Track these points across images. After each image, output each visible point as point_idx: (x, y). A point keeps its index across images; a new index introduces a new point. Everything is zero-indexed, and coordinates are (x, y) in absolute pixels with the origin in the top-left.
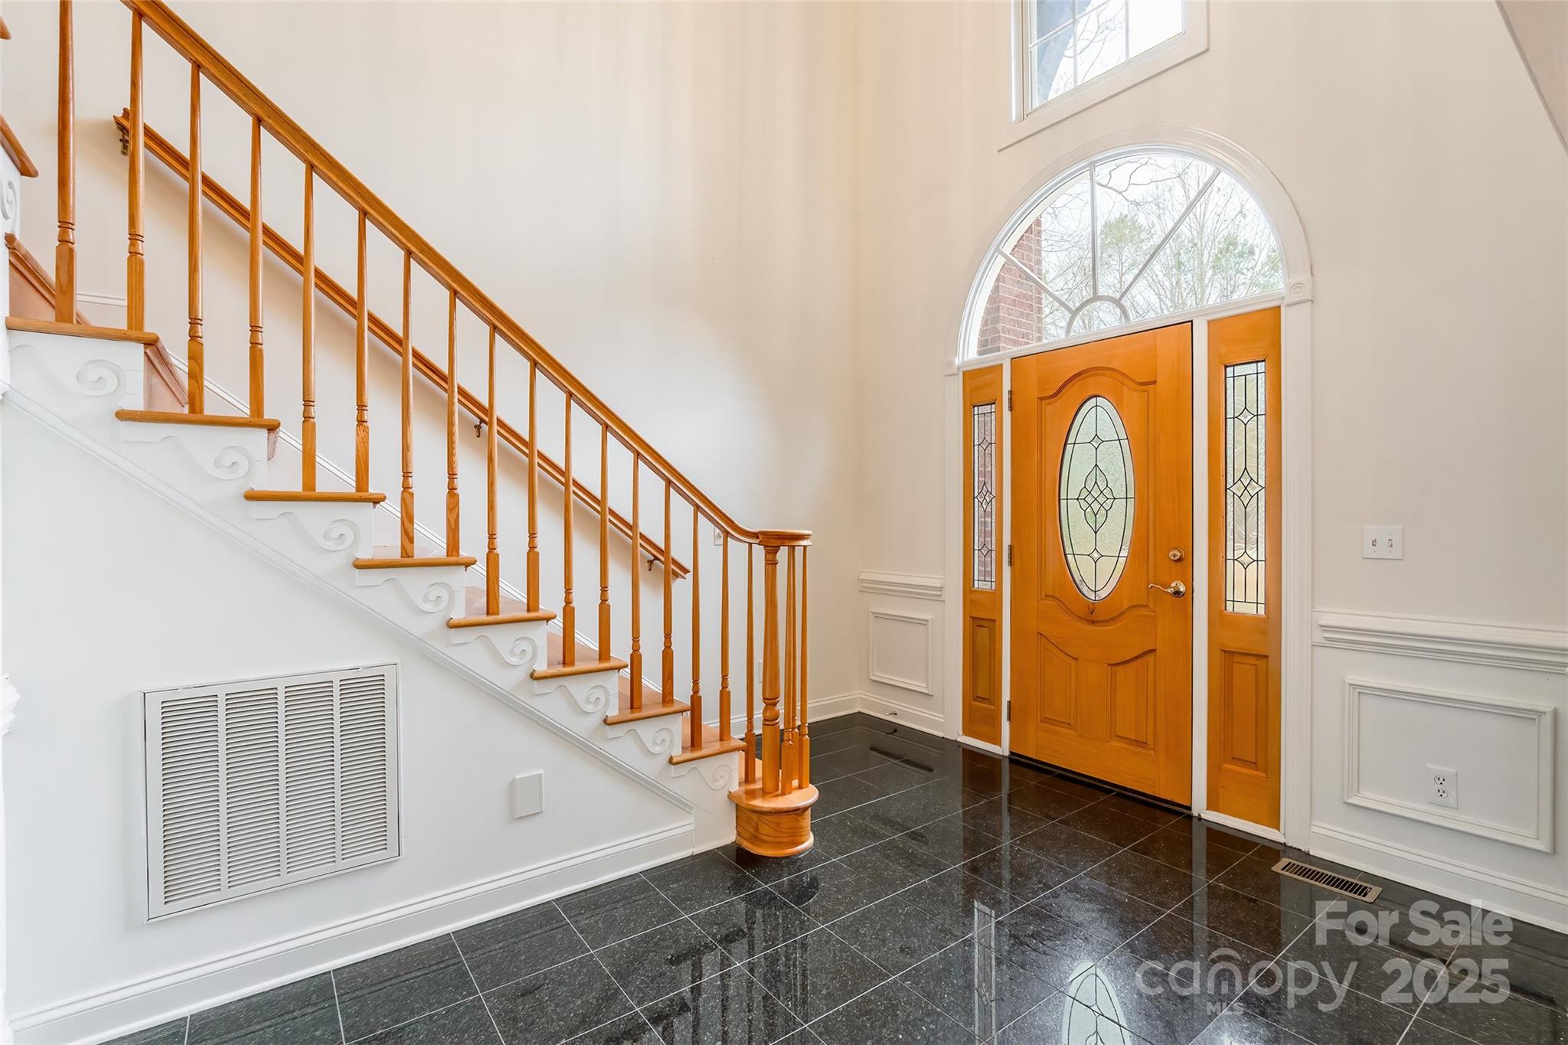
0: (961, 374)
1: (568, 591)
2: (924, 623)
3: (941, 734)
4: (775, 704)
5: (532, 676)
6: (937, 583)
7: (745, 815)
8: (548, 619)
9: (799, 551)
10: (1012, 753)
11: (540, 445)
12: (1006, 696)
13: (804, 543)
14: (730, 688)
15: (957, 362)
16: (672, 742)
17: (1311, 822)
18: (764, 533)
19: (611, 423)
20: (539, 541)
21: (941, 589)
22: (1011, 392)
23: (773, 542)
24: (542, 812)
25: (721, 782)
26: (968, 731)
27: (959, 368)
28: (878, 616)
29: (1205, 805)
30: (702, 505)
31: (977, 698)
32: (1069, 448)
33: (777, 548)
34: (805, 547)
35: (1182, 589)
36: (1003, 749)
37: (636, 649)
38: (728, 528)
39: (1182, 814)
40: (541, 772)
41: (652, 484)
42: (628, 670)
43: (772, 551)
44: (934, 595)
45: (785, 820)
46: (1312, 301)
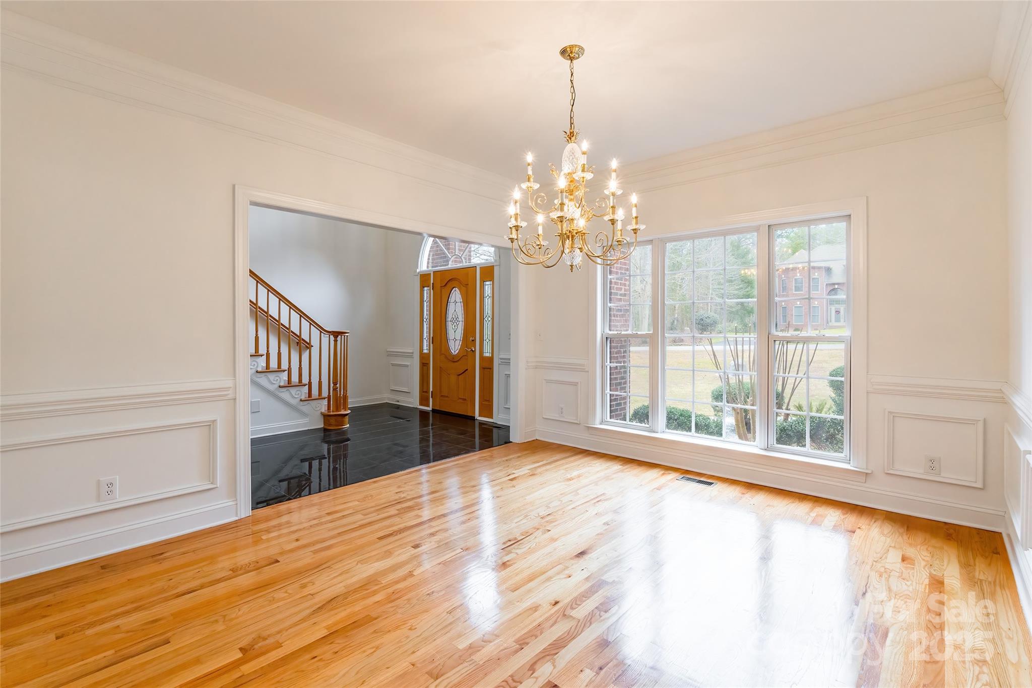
0: (419, 276)
1: (268, 348)
2: (407, 366)
3: (412, 406)
4: (337, 384)
5: (257, 372)
6: (411, 351)
7: (326, 417)
8: (262, 356)
9: (343, 337)
10: (432, 409)
11: (259, 304)
12: (431, 390)
13: (347, 334)
14: (322, 380)
15: (418, 271)
16: (301, 395)
17: (498, 414)
18: (333, 331)
19: (282, 298)
20: (259, 333)
21: (413, 353)
22: (433, 284)
23: (336, 334)
24: (259, 412)
25: (318, 409)
26: (421, 404)
27: (418, 273)
28: (393, 365)
29: (478, 415)
30: (312, 322)
31: (424, 392)
32: (449, 304)
33: (338, 336)
34: (347, 336)
35: (473, 350)
36: (429, 409)
37: (290, 366)
38: (321, 330)
39: (473, 419)
40: (259, 400)
41: (295, 316)
42: (287, 371)
43: (336, 337)
44: (410, 356)
45: (339, 418)
46: (499, 265)
